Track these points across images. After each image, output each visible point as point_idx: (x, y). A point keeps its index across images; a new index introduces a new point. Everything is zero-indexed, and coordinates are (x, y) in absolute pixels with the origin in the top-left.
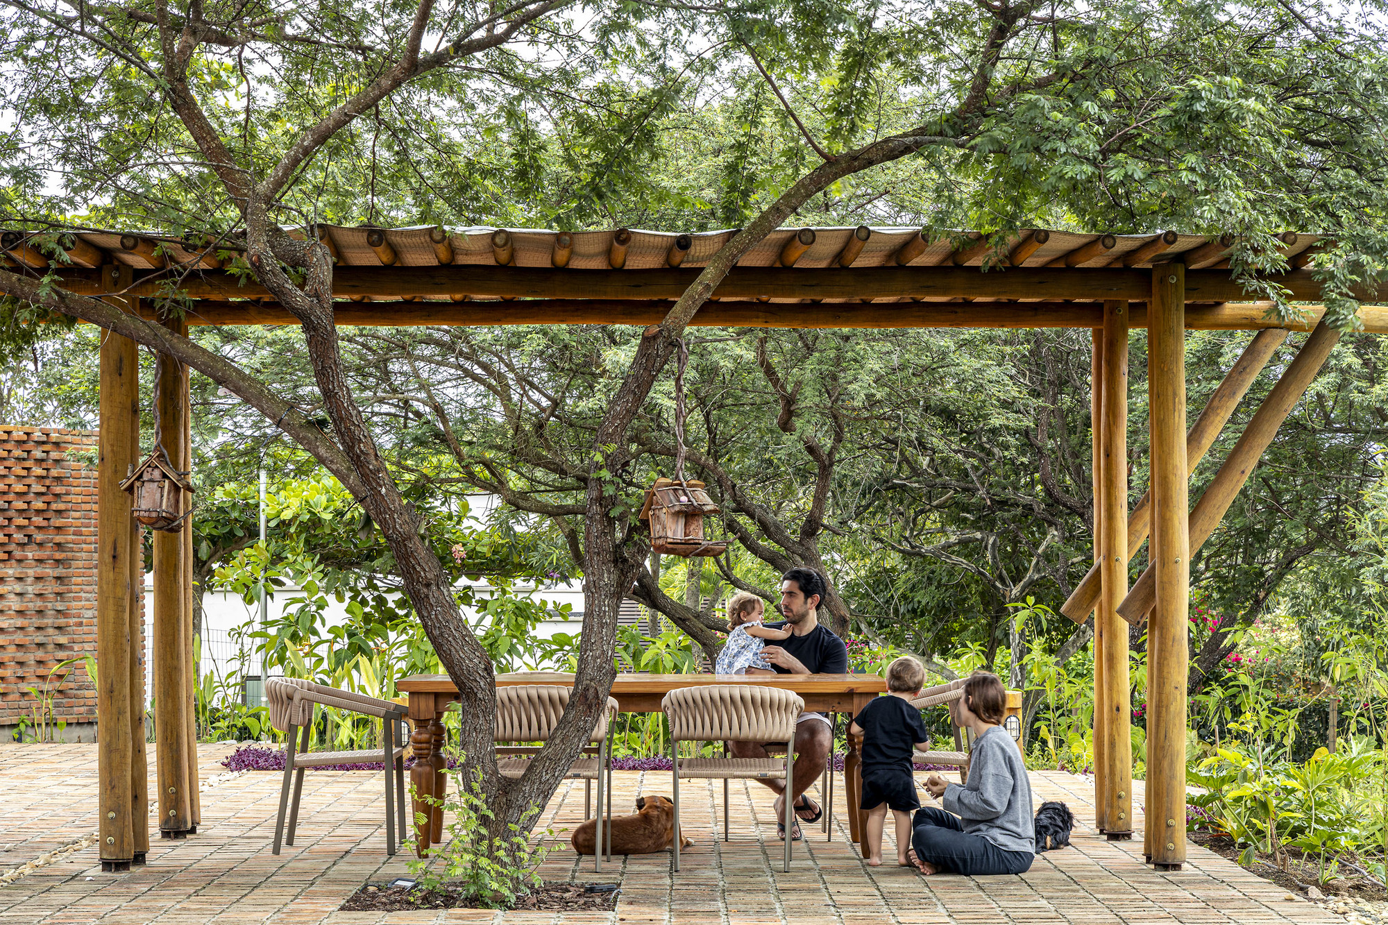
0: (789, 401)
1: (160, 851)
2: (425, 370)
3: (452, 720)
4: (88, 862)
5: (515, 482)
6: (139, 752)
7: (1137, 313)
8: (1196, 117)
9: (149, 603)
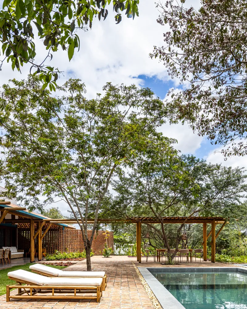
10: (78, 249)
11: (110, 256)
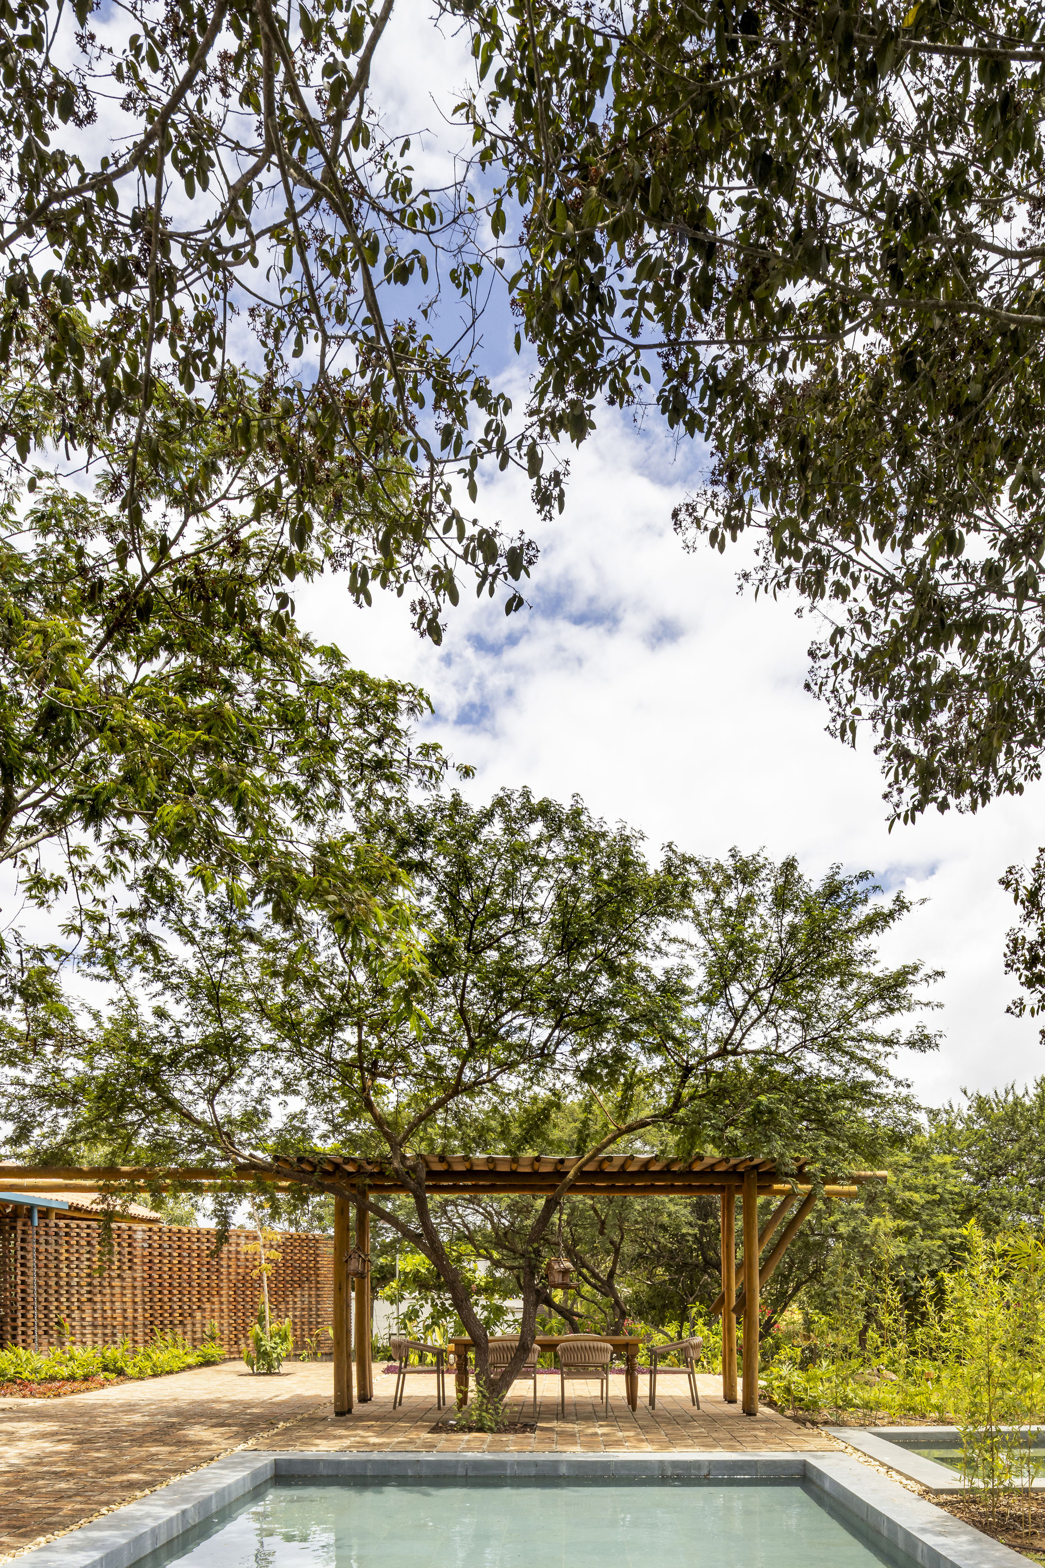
0: (603, 1223)
1: (358, 1408)
2: (460, 1209)
3: (471, 1355)
4: (330, 1412)
5: (496, 1255)
6: (349, 1368)
7: (738, 1189)
8: (761, 1112)
9: (353, 1304)
10: (135, 1326)
11: (286, 1367)
